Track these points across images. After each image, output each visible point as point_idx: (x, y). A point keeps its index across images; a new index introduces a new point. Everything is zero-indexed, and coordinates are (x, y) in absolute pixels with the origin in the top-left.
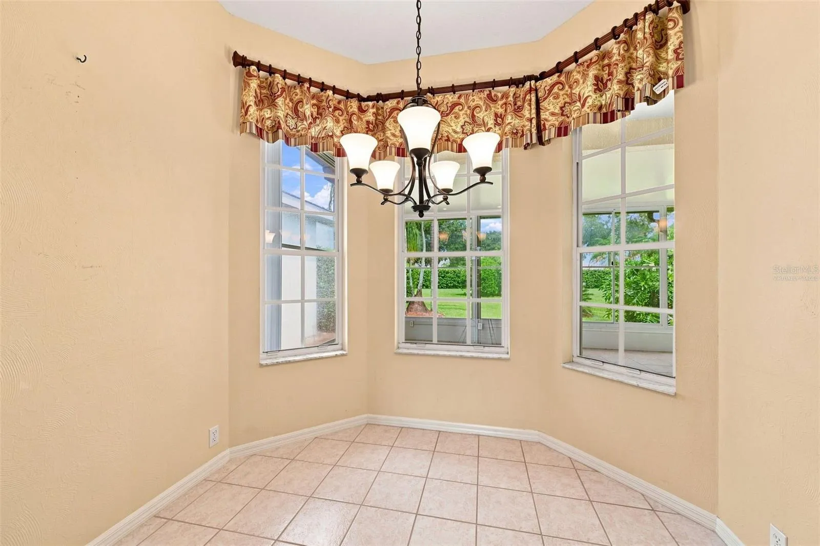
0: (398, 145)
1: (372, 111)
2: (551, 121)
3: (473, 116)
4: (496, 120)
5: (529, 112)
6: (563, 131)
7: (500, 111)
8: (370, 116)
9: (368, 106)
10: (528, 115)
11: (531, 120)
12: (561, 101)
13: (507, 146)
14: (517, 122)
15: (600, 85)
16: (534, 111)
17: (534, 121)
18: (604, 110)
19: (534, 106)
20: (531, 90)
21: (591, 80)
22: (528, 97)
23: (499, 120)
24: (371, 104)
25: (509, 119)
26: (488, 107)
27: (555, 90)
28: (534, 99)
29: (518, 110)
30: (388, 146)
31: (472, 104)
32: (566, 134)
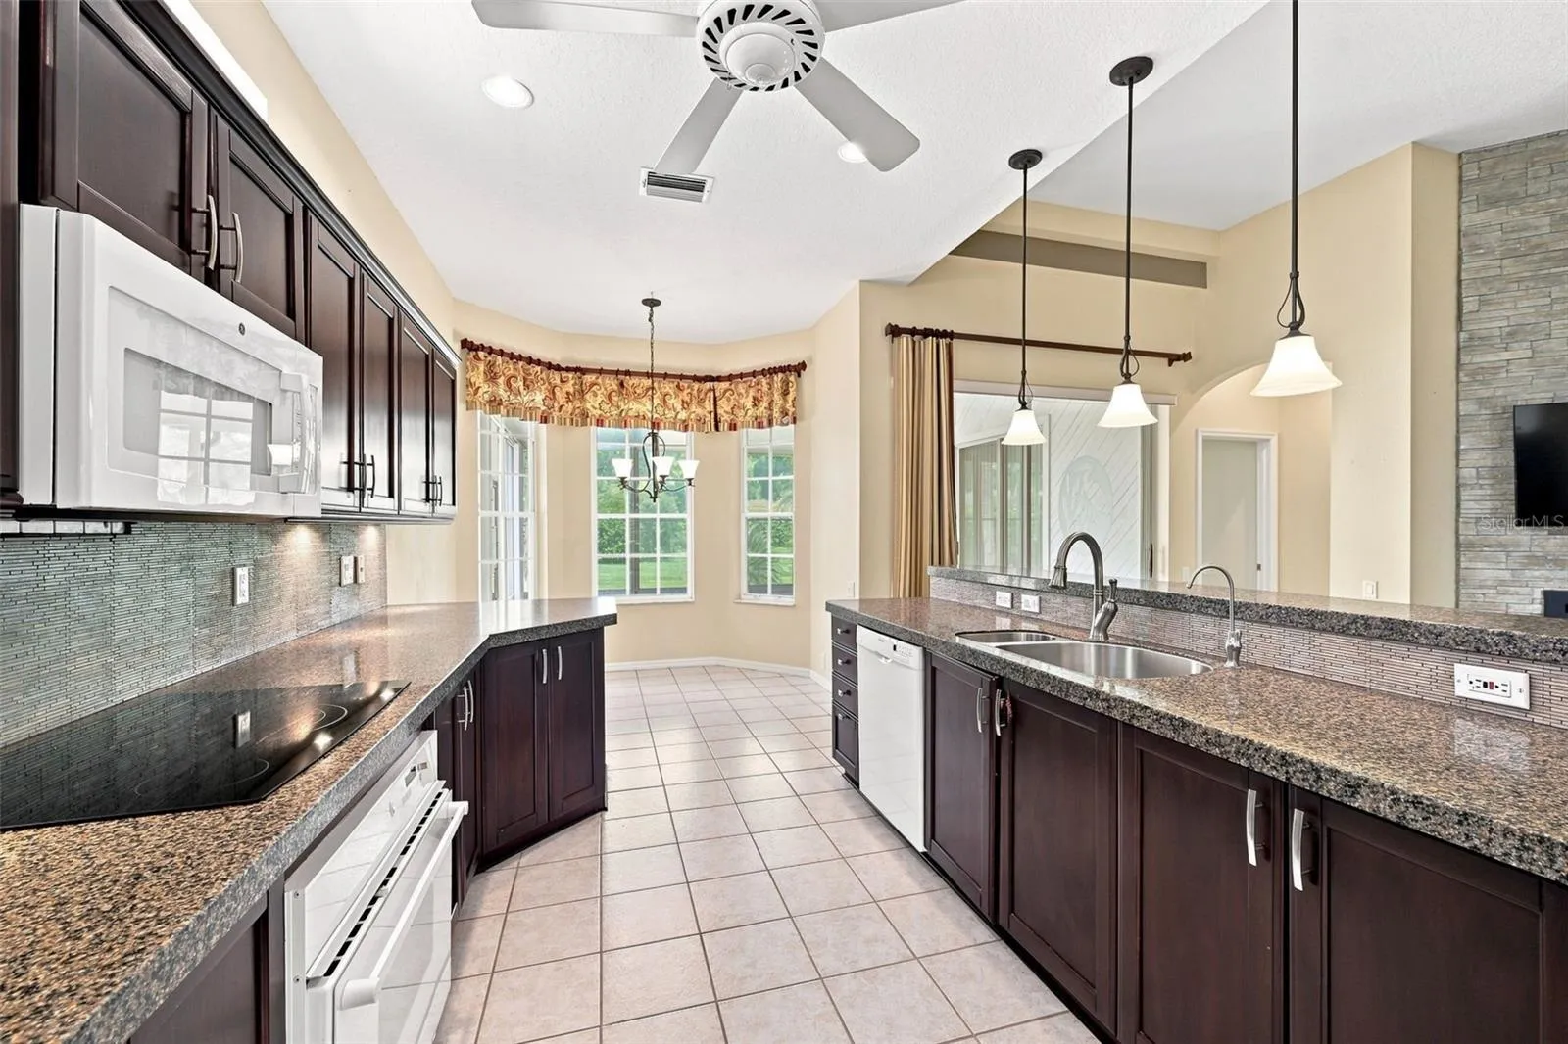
0: (597, 417)
1: (572, 382)
2: (725, 418)
3: (665, 401)
4: (683, 406)
5: (709, 406)
6: (733, 427)
7: (687, 399)
8: (570, 387)
9: (568, 377)
10: (708, 409)
11: (710, 413)
12: (732, 403)
13: (692, 430)
14: (699, 411)
15: (756, 402)
16: (712, 407)
17: (713, 414)
18: (758, 420)
19: (712, 401)
20: (710, 390)
21: (750, 399)
22: (708, 395)
23: (686, 406)
24: (571, 375)
25: (693, 408)
26: (677, 396)
27: (727, 394)
28: (712, 396)
29: (701, 402)
30: (587, 417)
31: (664, 391)
32: (735, 430)
